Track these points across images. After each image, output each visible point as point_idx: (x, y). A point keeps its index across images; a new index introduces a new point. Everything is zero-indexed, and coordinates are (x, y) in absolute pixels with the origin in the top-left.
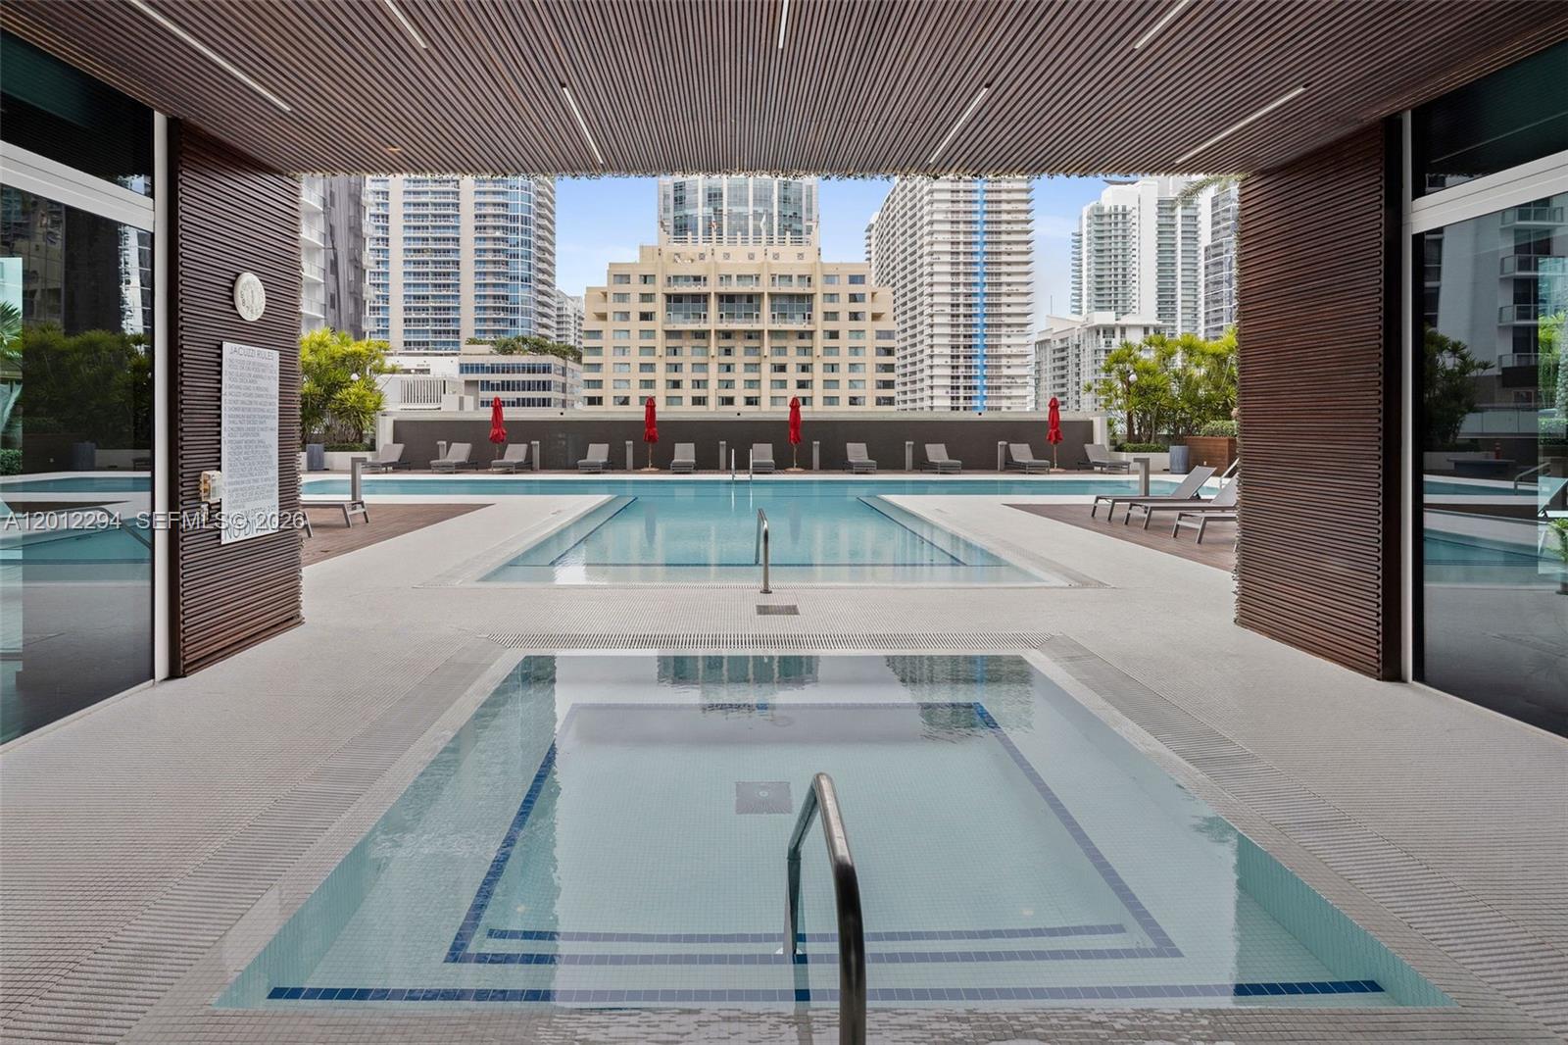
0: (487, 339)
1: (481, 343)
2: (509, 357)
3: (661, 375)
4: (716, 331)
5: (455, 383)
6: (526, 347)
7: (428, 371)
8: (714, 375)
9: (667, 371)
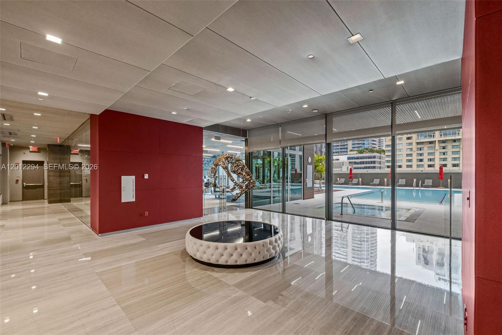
0: (356, 149)
1: (354, 151)
2: (362, 154)
3: (415, 158)
4: (438, 141)
5: (346, 163)
6: (367, 151)
7: (339, 160)
8: (437, 156)
9: (417, 156)
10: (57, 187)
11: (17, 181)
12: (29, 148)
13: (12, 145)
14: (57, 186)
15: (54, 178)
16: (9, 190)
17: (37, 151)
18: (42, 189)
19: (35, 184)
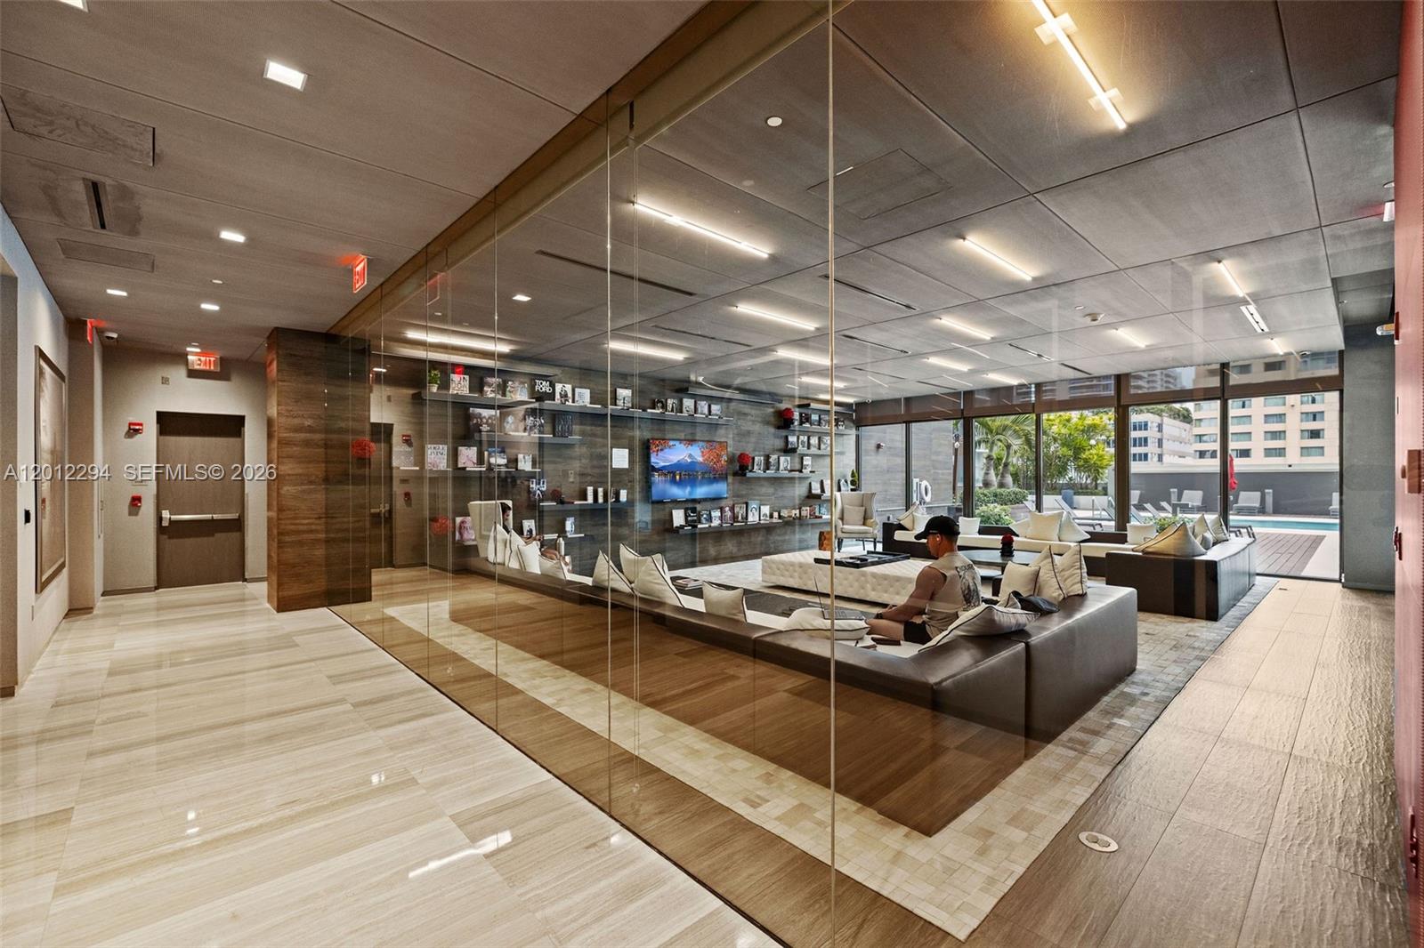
9: (1302, 421)
10: (311, 531)
11: (136, 501)
12: (181, 358)
13: (115, 336)
14: (313, 527)
15: (304, 491)
16: (98, 545)
17: (218, 370)
18: (236, 535)
19: (208, 516)
